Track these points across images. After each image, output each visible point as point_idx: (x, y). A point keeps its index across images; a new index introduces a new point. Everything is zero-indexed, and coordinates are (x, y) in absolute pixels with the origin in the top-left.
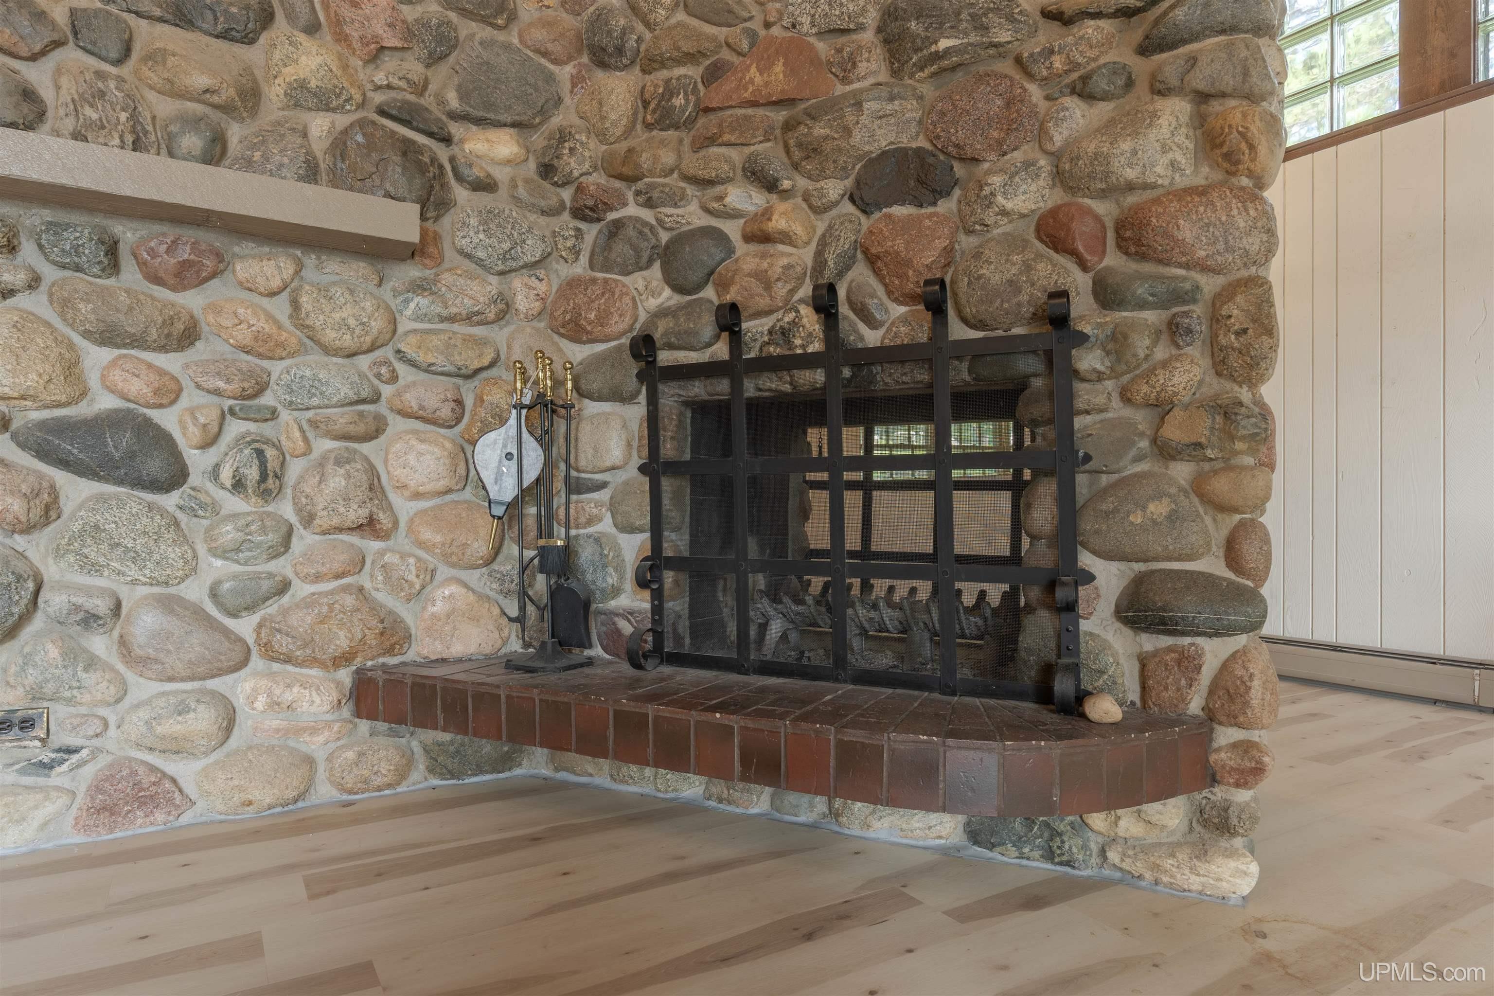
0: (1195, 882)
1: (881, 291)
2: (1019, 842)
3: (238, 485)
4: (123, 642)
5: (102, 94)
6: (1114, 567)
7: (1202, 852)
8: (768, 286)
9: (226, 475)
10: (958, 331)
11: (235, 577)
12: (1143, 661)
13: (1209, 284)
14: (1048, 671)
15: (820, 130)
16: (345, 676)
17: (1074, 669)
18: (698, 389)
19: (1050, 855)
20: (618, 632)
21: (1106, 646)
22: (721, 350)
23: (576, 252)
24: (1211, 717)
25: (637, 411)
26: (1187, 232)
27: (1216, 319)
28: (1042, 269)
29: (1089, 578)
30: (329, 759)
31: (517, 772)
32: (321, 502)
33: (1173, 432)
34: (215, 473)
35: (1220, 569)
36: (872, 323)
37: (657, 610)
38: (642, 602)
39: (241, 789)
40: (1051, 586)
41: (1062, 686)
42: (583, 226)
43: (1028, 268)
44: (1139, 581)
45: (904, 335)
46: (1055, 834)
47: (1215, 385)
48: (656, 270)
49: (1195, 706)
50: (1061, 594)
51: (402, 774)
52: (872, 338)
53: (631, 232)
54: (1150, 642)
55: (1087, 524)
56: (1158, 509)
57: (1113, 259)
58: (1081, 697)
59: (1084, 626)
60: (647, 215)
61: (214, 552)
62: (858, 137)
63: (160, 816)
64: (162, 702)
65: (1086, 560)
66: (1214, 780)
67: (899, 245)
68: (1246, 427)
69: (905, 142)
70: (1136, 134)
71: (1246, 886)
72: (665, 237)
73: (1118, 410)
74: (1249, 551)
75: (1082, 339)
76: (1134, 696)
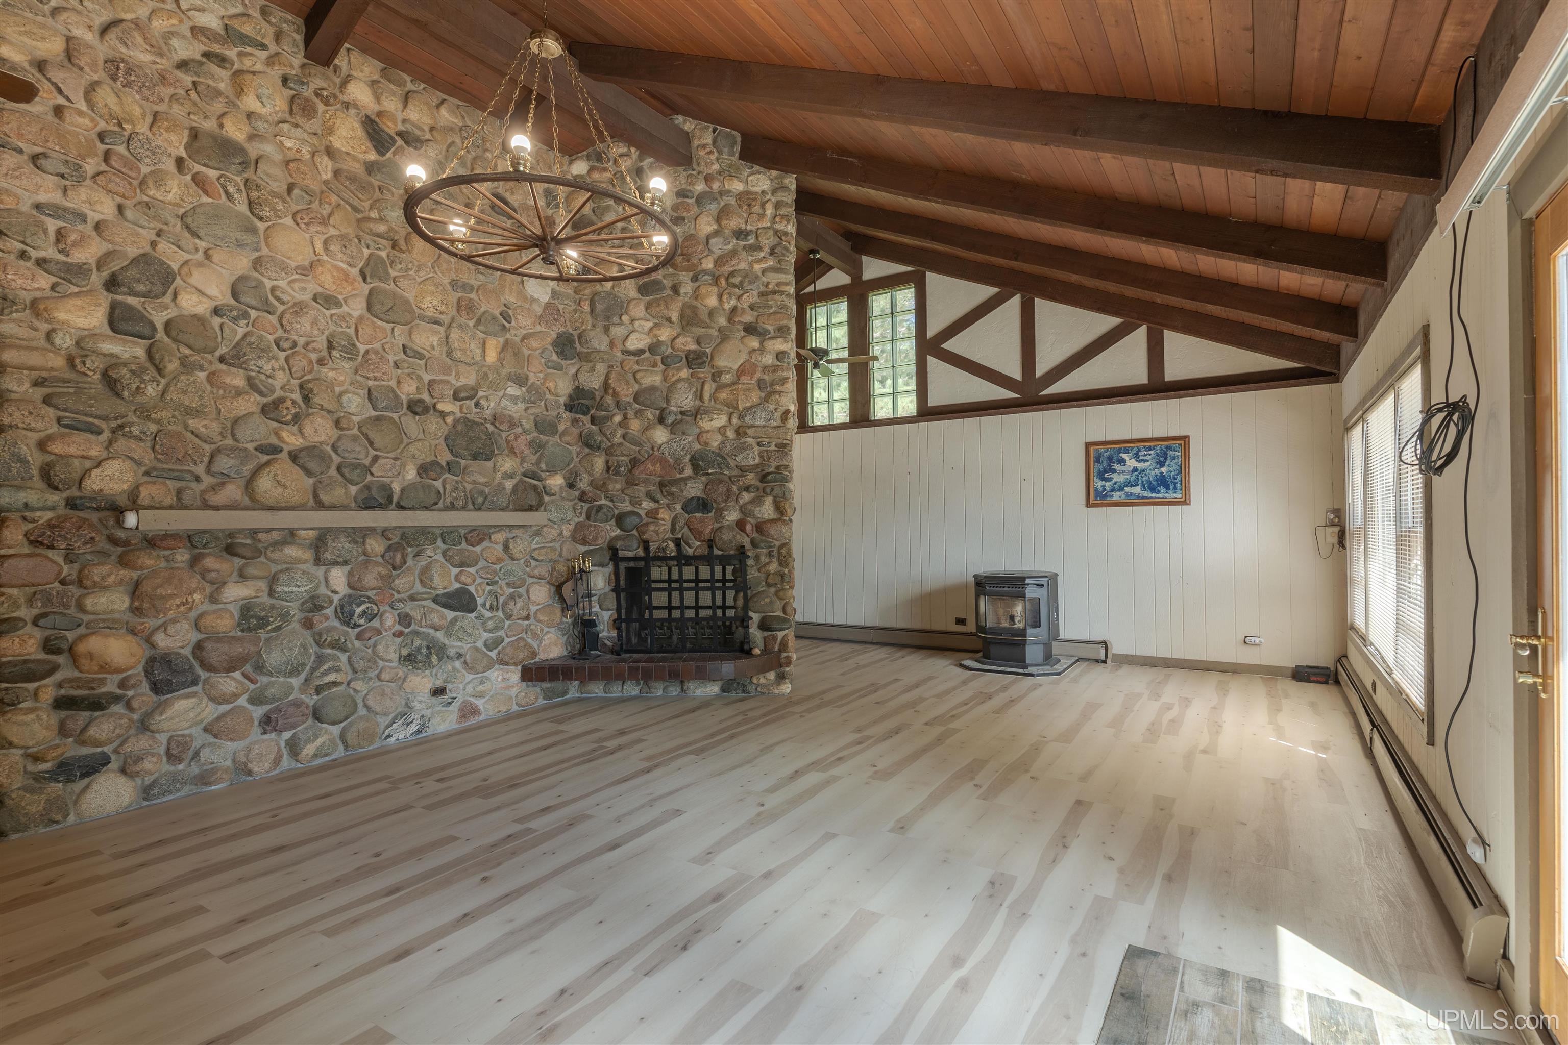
0: (777, 691)
1: (692, 537)
2: (735, 690)
3: (491, 608)
4: (465, 662)
5: (457, 488)
6: (757, 615)
7: (779, 684)
8: (658, 534)
9: (488, 606)
10: (717, 552)
11: (492, 638)
12: (765, 639)
13: (777, 544)
14: (742, 643)
15: (673, 489)
16: (519, 668)
17: (748, 642)
18: (632, 564)
19: (744, 692)
20: (605, 645)
21: (756, 636)
22: (641, 553)
23: (581, 513)
24: (780, 651)
25: (610, 569)
26: (772, 532)
27: (779, 553)
28: (738, 537)
29: (751, 618)
30: (516, 696)
31: (568, 696)
32: (515, 611)
33: (770, 580)
34: (484, 605)
35: (782, 615)
36: (690, 547)
37: (619, 636)
38: (614, 634)
39: (498, 707)
40: (743, 621)
41: (746, 647)
42: (583, 504)
43: (734, 537)
44: (763, 618)
45: (699, 552)
46: (745, 686)
47: (780, 568)
48: (613, 522)
49: (776, 649)
50: (745, 624)
51: (537, 699)
52: (690, 551)
53: (605, 510)
54: (766, 634)
55: (751, 604)
56: (767, 600)
57: (755, 535)
58: (751, 649)
59: (751, 631)
60: (611, 504)
61: (485, 631)
62: (685, 493)
63: (476, 718)
64: (475, 681)
65: (751, 614)
66: (781, 666)
67: (699, 526)
68: (787, 579)
69: (699, 495)
70: (760, 506)
71: (788, 691)
72: (616, 512)
73: (757, 574)
74: (789, 610)
75: (748, 557)
76: (763, 648)
